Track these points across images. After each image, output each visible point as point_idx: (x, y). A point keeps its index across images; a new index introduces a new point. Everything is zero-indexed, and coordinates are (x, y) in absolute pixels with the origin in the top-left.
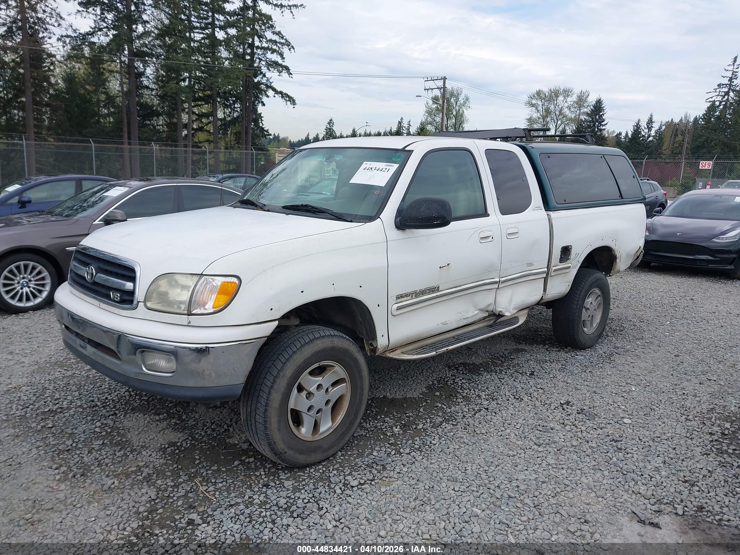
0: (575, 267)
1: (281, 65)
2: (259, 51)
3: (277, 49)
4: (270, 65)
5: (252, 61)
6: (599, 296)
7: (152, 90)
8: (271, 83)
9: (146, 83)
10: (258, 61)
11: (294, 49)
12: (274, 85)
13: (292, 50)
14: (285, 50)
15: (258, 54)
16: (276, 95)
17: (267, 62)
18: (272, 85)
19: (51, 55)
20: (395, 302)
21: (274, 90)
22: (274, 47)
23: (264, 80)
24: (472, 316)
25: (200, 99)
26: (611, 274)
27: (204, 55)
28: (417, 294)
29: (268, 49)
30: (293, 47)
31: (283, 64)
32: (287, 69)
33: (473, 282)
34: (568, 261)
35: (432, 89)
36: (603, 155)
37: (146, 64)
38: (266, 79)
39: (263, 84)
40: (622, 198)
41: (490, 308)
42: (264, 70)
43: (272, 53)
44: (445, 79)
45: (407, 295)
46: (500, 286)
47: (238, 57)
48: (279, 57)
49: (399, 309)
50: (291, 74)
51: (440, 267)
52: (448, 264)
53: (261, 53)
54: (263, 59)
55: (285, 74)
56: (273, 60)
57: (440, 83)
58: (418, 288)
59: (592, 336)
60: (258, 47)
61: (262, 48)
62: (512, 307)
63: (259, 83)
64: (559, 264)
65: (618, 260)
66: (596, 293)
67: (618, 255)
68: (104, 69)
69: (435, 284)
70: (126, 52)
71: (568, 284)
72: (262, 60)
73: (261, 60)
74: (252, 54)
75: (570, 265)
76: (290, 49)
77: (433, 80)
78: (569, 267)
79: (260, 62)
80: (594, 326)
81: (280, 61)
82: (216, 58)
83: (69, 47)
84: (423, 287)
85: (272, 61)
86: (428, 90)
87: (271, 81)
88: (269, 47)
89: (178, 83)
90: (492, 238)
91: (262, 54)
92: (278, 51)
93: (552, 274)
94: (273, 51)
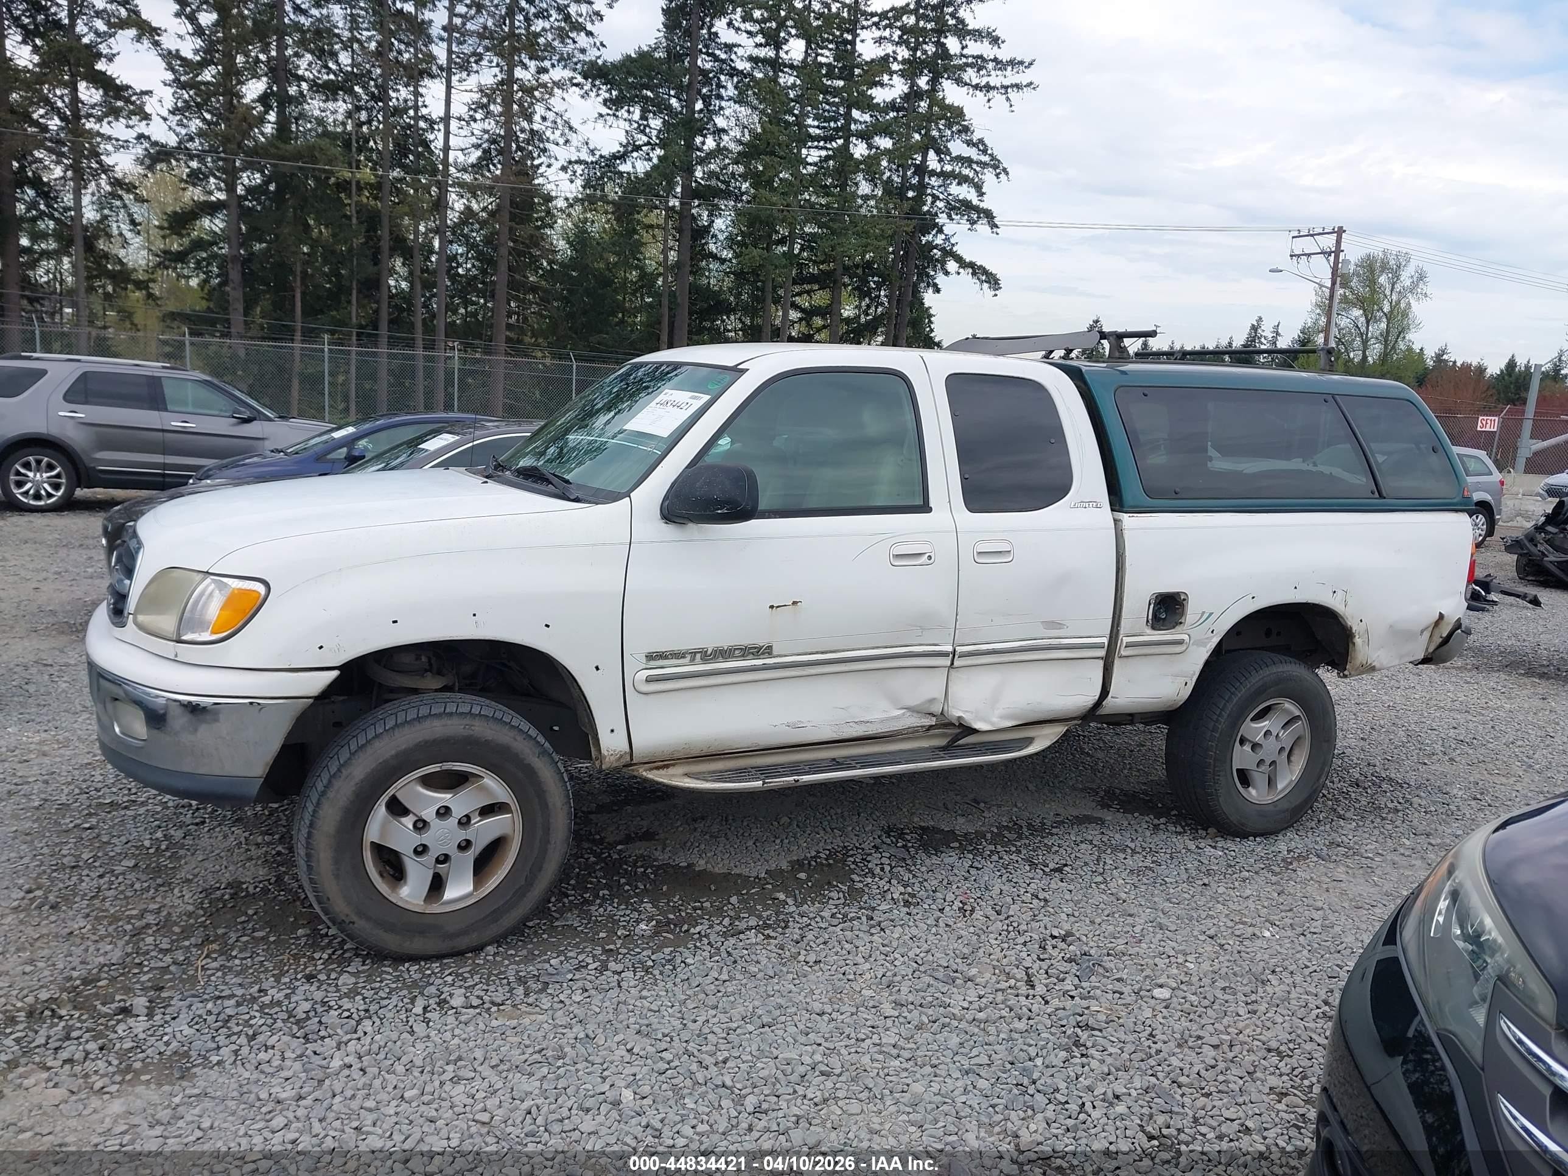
0: (1201, 643)
1: (977, 209)
2: (934, 181)
3: (971, 175)
4: (953, 208)
5: (919, 200)
6: (1296, 719)
7: (723, 261)
8: (953, 245)
9: (712, 247)
10: (929, 199)
11: (1007, 174)
12: (959, 250)
13: (1003, 176)
14: (988, 176)
15: (933, 187)
16: (961, 270)
17: (948, 203)
18: (955, 249)
19: (549, 198)
20: (644, 666)
21: (959, 259)
22: (966, 171)
23: (939, 240)
24: (882, 721)
25: (812, 279)
26: (1346, 673)
27: (825, 191)
28: (706, 656)
29: (952, 175)
30: (1005, 170)
31: (982, 205)
32: (989, 215)
33: (878, 648)
34: (1178, 628)
35: (1309, 255)
36: (1333, 396)
37: (713, 213)
38: (943, 237)
39: (936, 247)
40: (1381, 496)
41: (937, 709)
42: (942, 219)
43: (959, 184)
44: (1340, 232)
45: (678, 655)
46: (956, 663)
47: (893, 192)
48: (973, 190)
49: (649, 680)
50: (997, 227)
51: (772, 607)
52: (795, 603)
53: (936, 184)
54: (941, 197)
55: (983, 227)
56: (961, 197)
57: (1329, 242)
58: (710, 644)
59: (1271, 808)
60: (933, 173)
61: (943, 174)
62: (997, 712)
63: (931, 246)
64: (1149, 631)
65: (1358, 640)
66: (1287, 711)
67: (1356, 627)
68: (639, 222)
69: (761, 642)
70: (679, 189)
71: (1183, 680)
72: (938, 198)
73: (935, 198)
74: (921, 188)
75: (1186, 637)
76: (997, 175)
77: (1312, 235)
78: (1180, 642)
79: (933, 203)
80: (1280, 786)
81: (975, 201)
82: (847, 199)
83: (579, 182)
84: (725, 644)
85: (960, 201)
86: (1299, 256)
87: (953, 241)
88: (953, 171)
89: (768, 249)
90: (930, 558)
91: (940, 187)
92: (973, 179)
93: (1123, 653)
94: (963, 180)
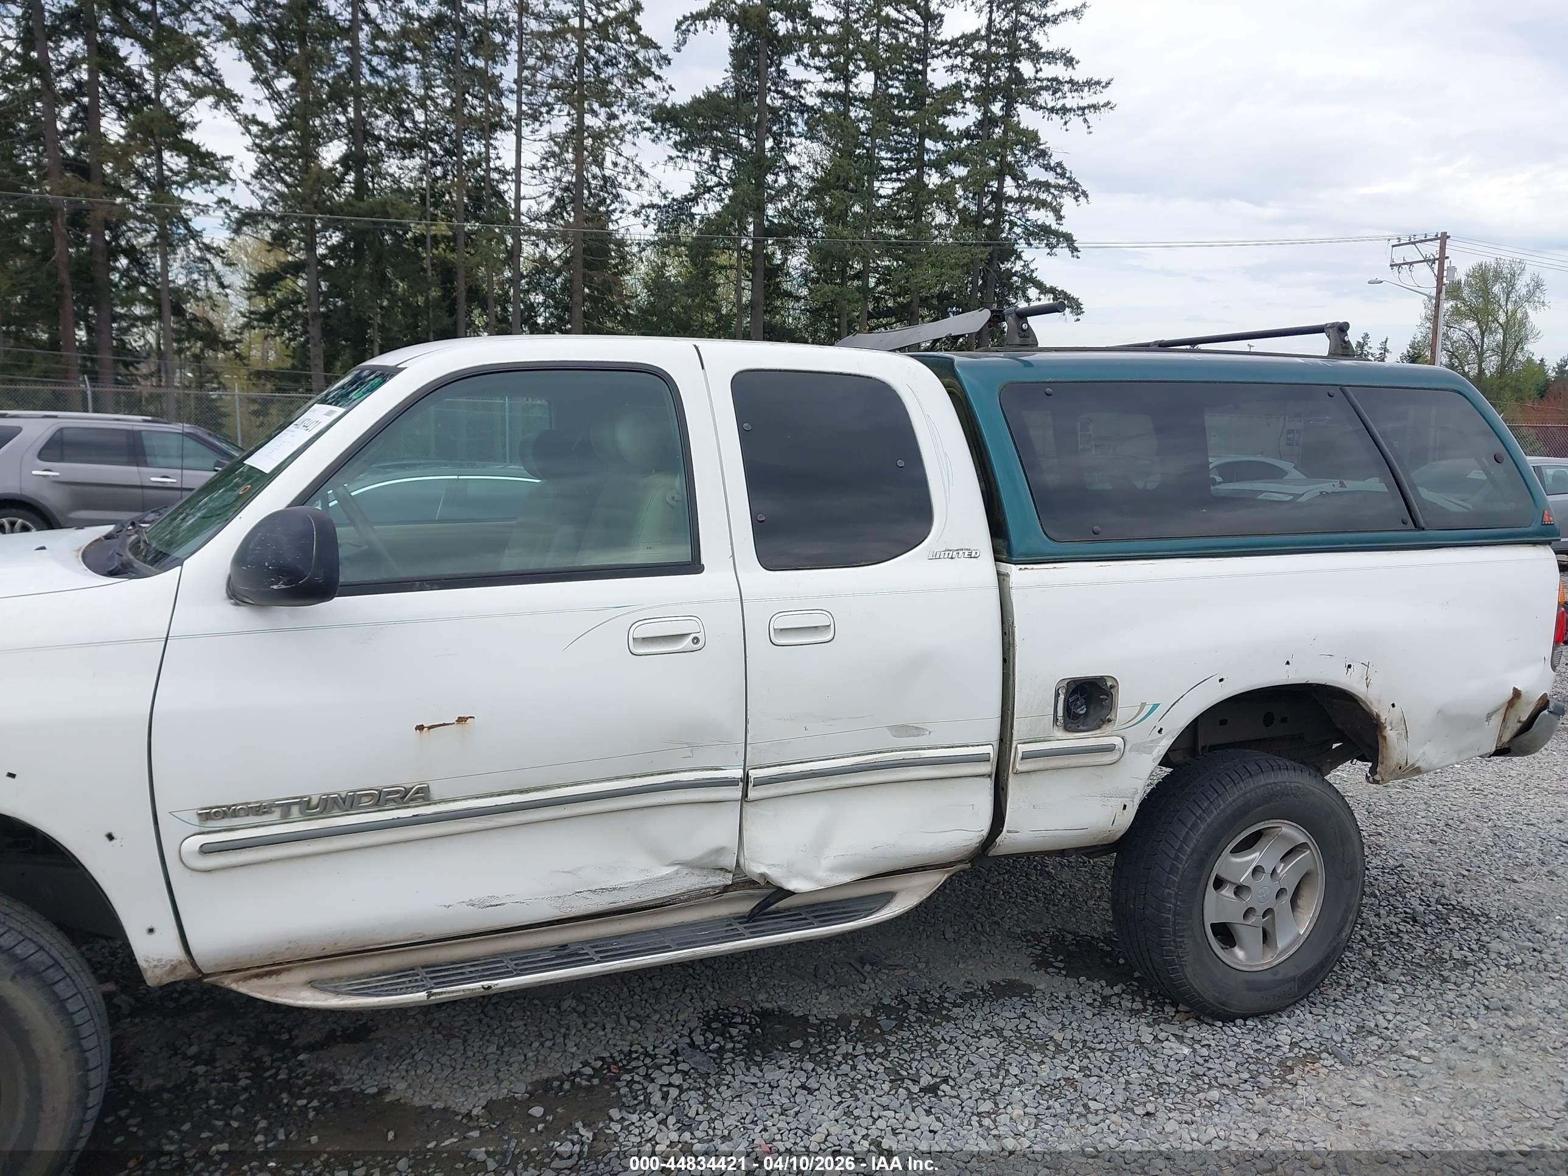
0: (1143, 748)
1: (1056, 234)
2: (1010, 207)
3: (1049, 199)
4: (1031, 234)
5: (996, 227)
6: (1303, 846)
8: (1033, 271)
9: (787, 286)
10: (1007, 225)
11: (1086, 196)
12: (1039, 275)
13: (1082, 199)
14: (1067, 200)
15: (1010, 214)
16: (1042, 296)
17: (1026, 228)
18: (1034, 275)
20: (197, 829)
21: (1039, 285)
22: (1043, 196)
23: (1018, 267)
24: (640, 886)
25: (889, 313)
26: (1377, 777)
27: (899, 222)
28: (307, 807)
29: (1029, 200)
30: (1084, 193)
31: (1062, 229)
32: (1068, 238)
33: (618, 778)
34: (1107, 729)
35: (1411, 264)
36: (1342, 388)
37: (788, 249)
38: (1022, 263)
39: (1015, 274)
40: (1417, 526)
41: (730, 862)
42: (1021, 246)
43: (1038, 208)
44: (1444, 238)
45: (260, 809)
46: (752, 794)
47: (970, 221)
48: (1051, 214)
49: (206, 850)
50: (1077, 250)
51: (420, 728)
52: (461, 720)
53: (1012, 210)
54: (1019, 222)
55: (1063, 251)
56: (1039, 223)
57: (1432, 249)
58: (315, 791)
59: (1269, 977)
60: (1010, 199)
61: (1021, 200)
62: (826, 863)
63: (1010, 274)
64: (1060, 733)
65: (1390, 733)
66: (1285, 838)
67: (1385, 715)
69: (407, 779)
70: (751, 228)
71: (1119, 803)
72: (1016, 224)
73: (1013, 224)
74: (1000, 214)
75: (1117, 741)
76: (1076, 198)
77: (1414, 243)
78: (1109, 749)
79: (1010, 229)
80: (1281, 944)
81: (1054, 226)
82: (921, 230)
84: (342, 786)
85: (1038, 226)
86: (1399, 265)
87: (1032, 267)
88: (1030, 196)
90: (696, 640)
91: (1017, 212)
92: (1051, 203)
93: (1019, 767)
94: (1041, 204)
